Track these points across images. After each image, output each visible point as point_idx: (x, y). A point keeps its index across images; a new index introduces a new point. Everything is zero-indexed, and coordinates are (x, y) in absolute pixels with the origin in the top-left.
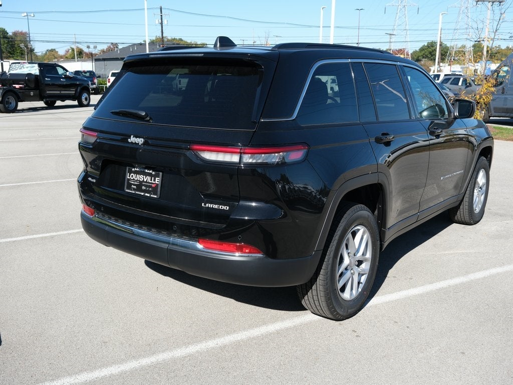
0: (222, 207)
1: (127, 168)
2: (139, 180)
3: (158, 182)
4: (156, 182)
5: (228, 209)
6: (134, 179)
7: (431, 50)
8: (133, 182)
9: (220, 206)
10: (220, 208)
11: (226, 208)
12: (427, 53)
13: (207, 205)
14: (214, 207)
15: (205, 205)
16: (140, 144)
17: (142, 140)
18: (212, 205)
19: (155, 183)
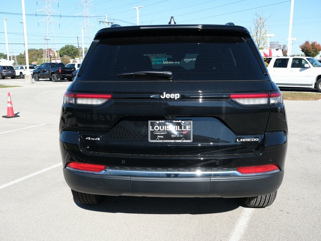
0: (253, 140)
1: (149, 122)
2: (166, 130)
3: (188, 129)
4: (187, 129)
5: (258, 140)
6: (159, 130)
7: (67, 50)
8: (158, 133)
9: (252, 139)
10: (252, 140)
11: (257, 140)
12: (65, 52)
13: (241, 140)
14: (247, 140)
15: (239, 140)
16: (176, 99)
17: (178, 95)
18: (245, 139)
19: (186, 131)
